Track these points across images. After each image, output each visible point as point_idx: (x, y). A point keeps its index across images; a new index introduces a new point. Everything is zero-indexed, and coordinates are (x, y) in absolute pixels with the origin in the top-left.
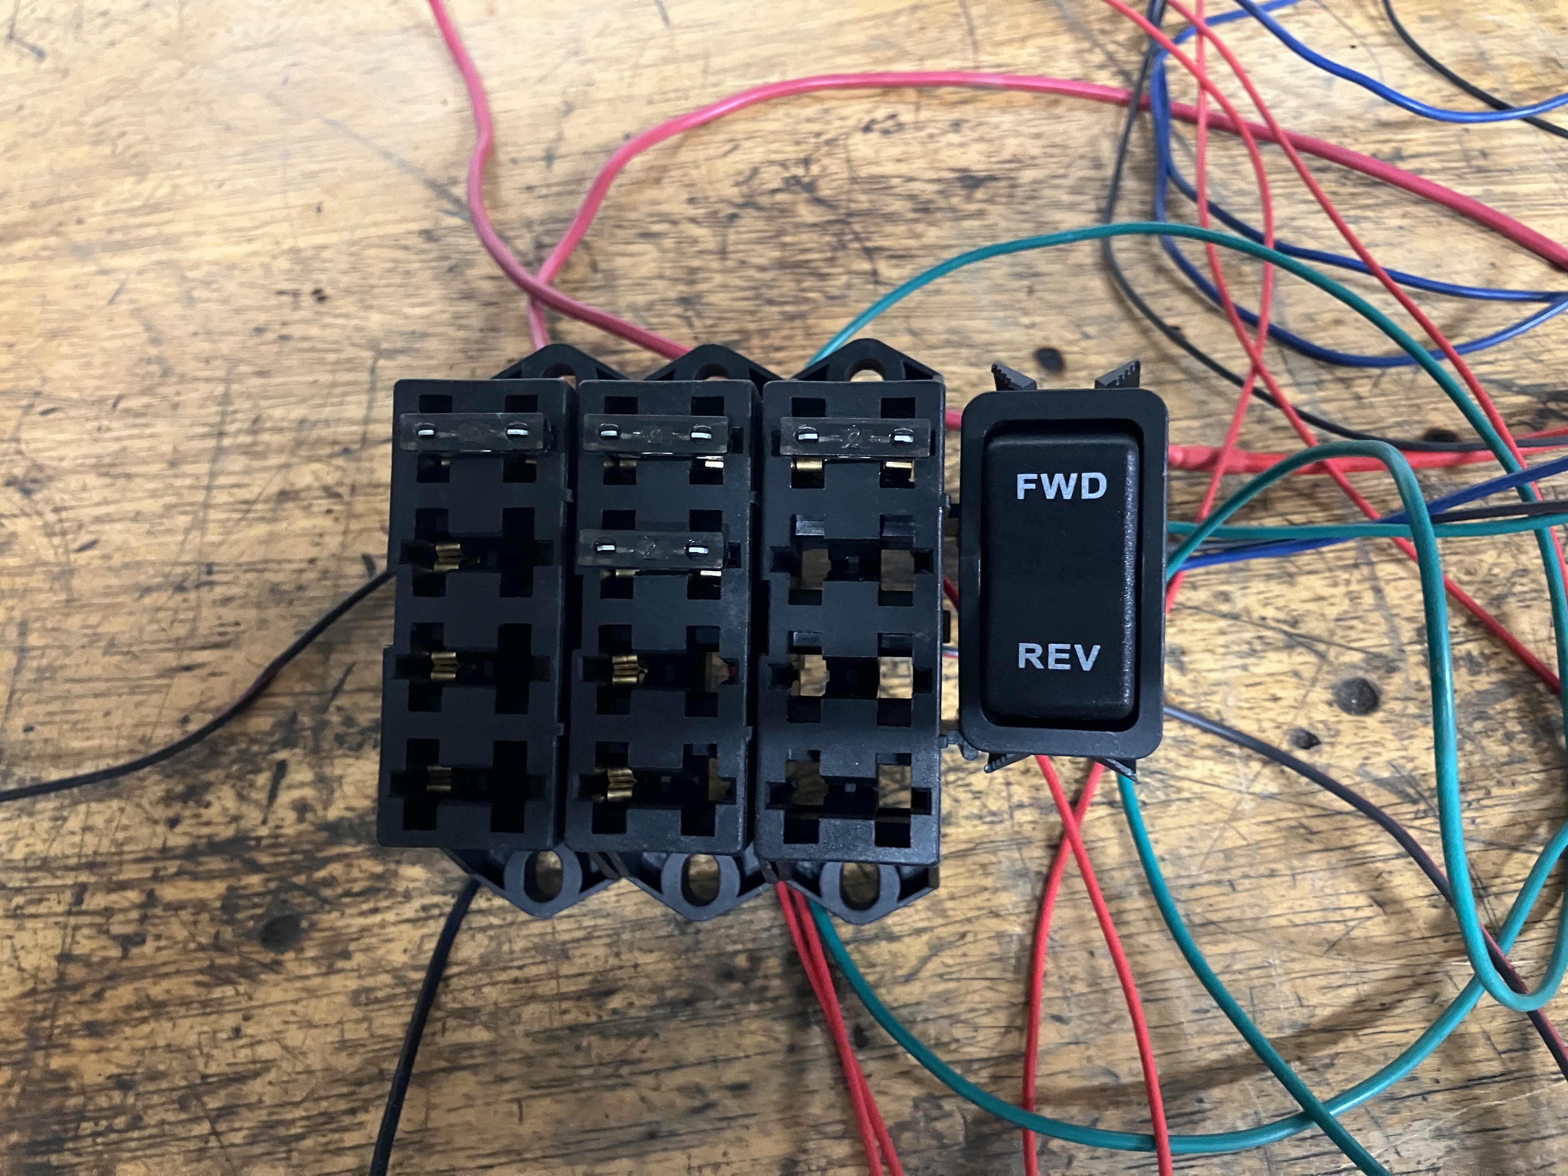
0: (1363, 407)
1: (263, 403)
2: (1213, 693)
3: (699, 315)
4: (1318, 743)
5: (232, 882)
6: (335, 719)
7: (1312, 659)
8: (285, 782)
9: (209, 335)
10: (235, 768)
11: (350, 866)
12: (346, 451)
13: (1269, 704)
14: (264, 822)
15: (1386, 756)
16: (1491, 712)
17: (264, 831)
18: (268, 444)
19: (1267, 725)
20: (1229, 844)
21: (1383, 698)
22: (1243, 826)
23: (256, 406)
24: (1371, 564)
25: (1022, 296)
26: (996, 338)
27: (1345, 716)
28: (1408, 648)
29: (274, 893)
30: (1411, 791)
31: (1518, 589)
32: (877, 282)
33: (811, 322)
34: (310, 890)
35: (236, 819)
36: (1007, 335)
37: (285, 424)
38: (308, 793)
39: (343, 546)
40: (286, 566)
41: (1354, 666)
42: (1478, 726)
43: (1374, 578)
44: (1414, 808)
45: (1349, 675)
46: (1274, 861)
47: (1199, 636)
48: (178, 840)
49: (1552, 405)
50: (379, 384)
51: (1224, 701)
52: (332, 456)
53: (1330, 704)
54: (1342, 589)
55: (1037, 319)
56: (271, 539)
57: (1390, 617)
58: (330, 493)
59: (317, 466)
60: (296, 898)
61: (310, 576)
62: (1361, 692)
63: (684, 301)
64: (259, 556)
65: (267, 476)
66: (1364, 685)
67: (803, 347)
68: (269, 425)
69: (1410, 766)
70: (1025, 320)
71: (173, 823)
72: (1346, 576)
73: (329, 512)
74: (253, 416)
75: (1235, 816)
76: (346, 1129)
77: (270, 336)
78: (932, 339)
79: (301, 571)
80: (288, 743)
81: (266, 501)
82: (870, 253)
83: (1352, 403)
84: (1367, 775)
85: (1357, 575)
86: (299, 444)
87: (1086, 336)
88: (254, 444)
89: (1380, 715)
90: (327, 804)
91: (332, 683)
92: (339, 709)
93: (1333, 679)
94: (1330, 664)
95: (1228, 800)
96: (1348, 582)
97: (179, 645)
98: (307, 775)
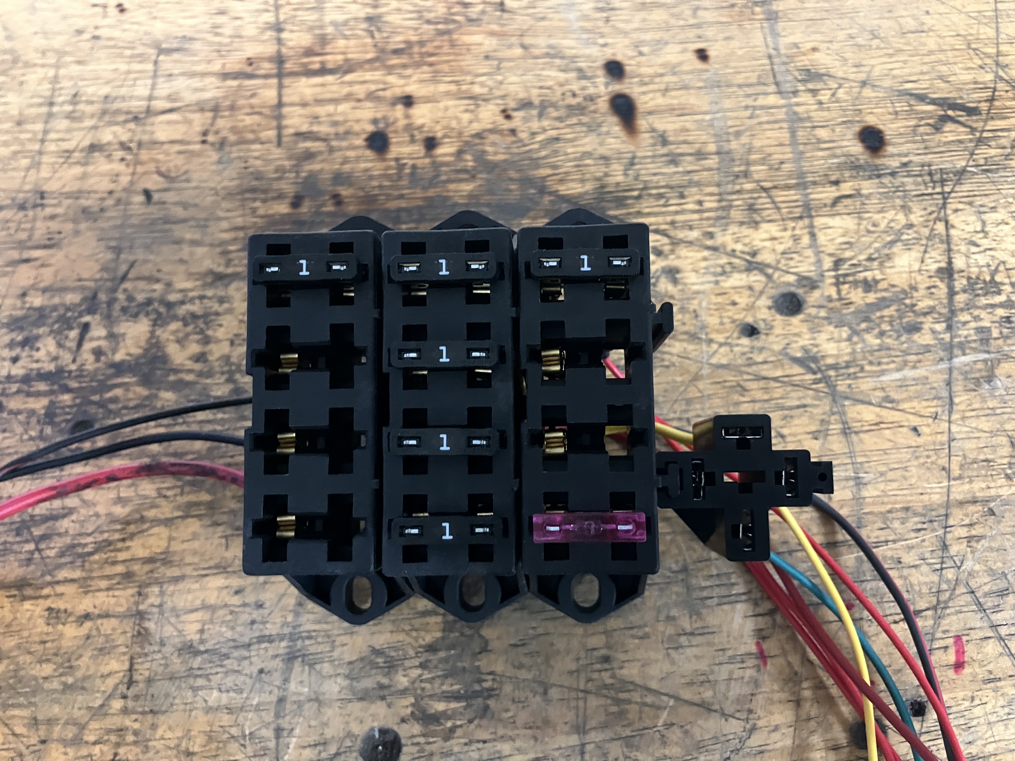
0: (822, 110)
1: (81, 83)
2: (694, 299)
3: (379, 30)
4: (758, 333)
5: (53, 397)
6: (121, 296)
7: (762, 278)
8: (88, 336)
9: (45, 34)
10: (56, 326)
11: (127, 390)
12: (136, 119)
13: (730, 307)
14: (74, 361)
15: (802, 343)
16: (873, 317)
17: (73, 367)
18: (83, 113)
19: (726, 320)
20: (691, 395)
21: (805, 306)
22: (701, 385)
23: (75, 85)
24: (811, 217)
25: (601, 23)
26: (581, 52)
27: (779, 317)
28: (826, 274)
29: (79, 406)
30: (813, 366)
31: (905, 237)
32: (503, 10)
33: (455, 36)
34: (101, 404)
35: (55, 359)
36: (587, 51)
37: (95, 99)
38: (103, 343)
39: (132, 183)
40: (92, 195)
41: (789, 284)
42: (864, 325)
43: (811, 226)
44: (813, 377)
45: (785, 290)
46: (718, 407)
47: (689, 261)
48: (18, 371)
49: (950, 113)
50: (159, 73)
51: (700, 304)
52: (126, 121)
53: (770, 308)
54: (789, 233)
55: (610, 41)
56: (84, 176)
57: (818, 253)
58: (124, 146)
59: (116, 128)
60: (93, 410)
61: (110, 202)
62: (791, 302)
63: (369, 19)
64: (75, 188)
65: (82, 133)
66: (793, 296)
67: (448, 54)
68: (84, 98)
69: (815, 350)
70: (601, 41)
71: (15, 360)
72: (793, 224)
73: (122, 160)
74: (73, 92)
75: (696, 378)
76: (119, 550)
77: (86, 36)
78: (536, 52)
79: (103, 199)
80: (91, 311)
81: (82, 151)
83: (816, 107)
84: (787, 354)
85: (801, 224)
86: (104, 112)
87: (641, 54)
88: (73, 112)
89: (801, 317)
90: (114, 351)
91: (120, 273)
92: (125, 290)
93: (774, 292)
94: (773, 282)
95: (693, 368)
96: (794, 229)
97: (21, 245)
98: (103, 332)
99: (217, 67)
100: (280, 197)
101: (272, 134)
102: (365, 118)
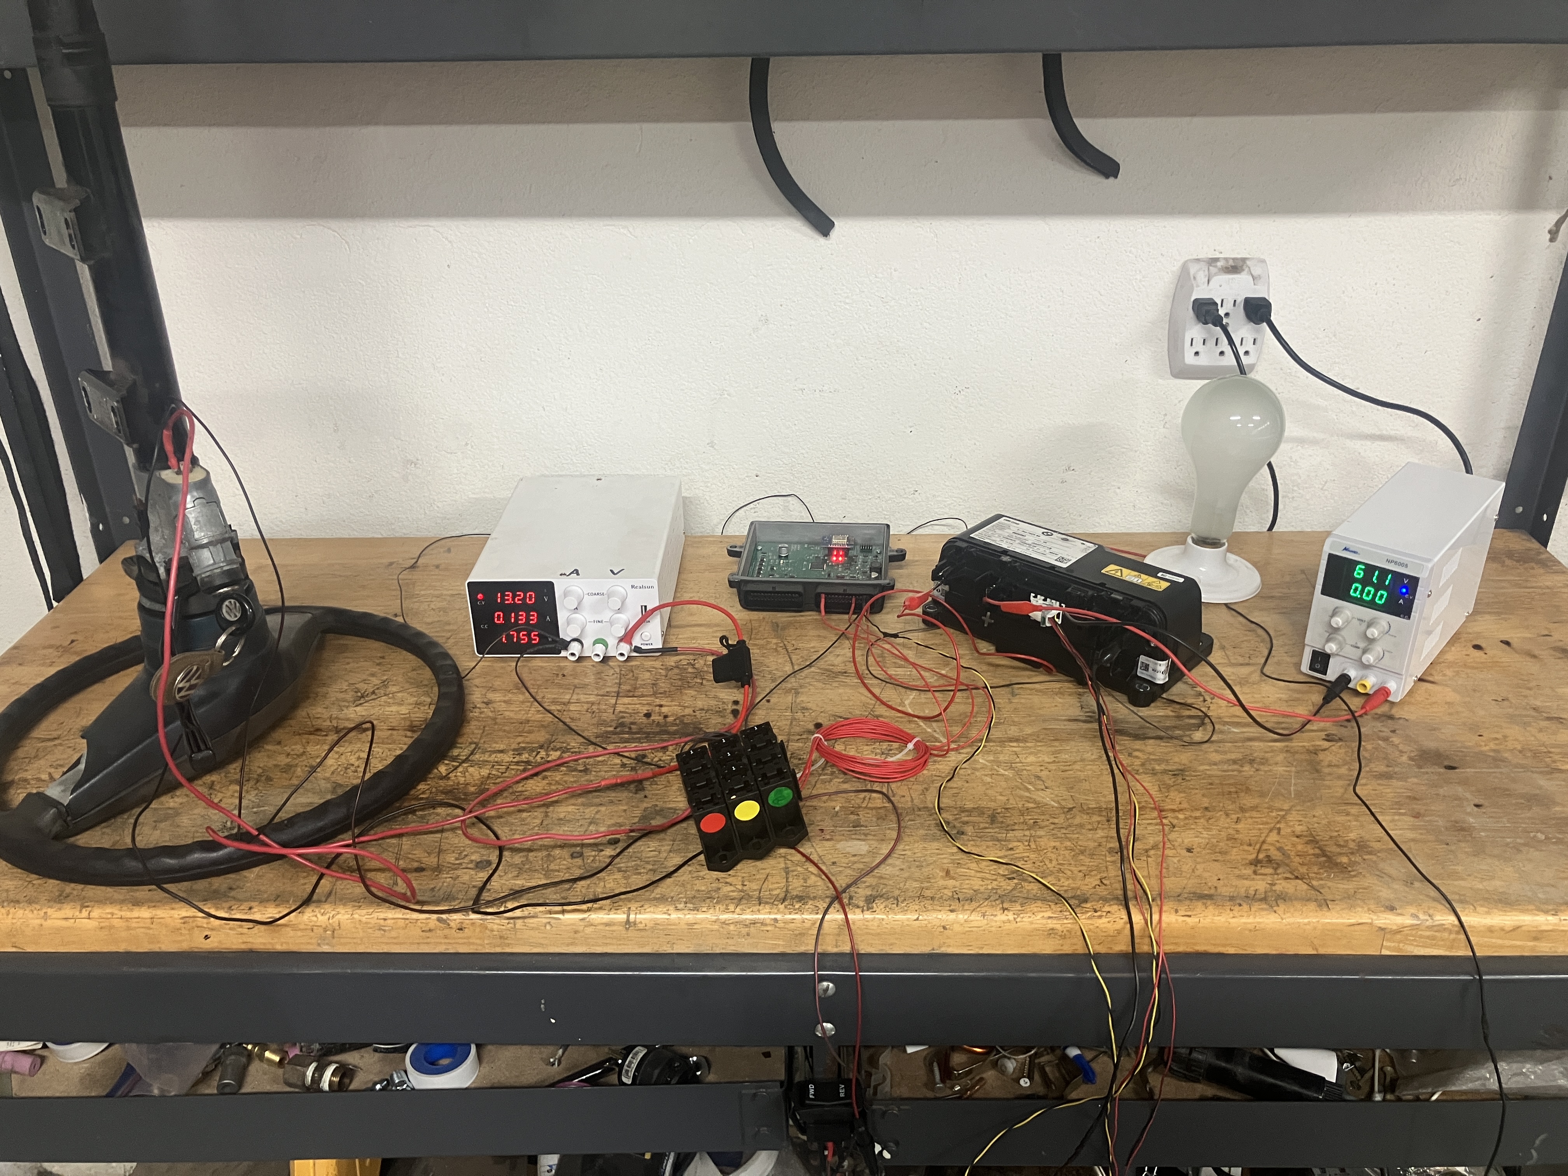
99: (596, 693)
100: (611, 726)
101: (612, 711)
102: (644, 710)
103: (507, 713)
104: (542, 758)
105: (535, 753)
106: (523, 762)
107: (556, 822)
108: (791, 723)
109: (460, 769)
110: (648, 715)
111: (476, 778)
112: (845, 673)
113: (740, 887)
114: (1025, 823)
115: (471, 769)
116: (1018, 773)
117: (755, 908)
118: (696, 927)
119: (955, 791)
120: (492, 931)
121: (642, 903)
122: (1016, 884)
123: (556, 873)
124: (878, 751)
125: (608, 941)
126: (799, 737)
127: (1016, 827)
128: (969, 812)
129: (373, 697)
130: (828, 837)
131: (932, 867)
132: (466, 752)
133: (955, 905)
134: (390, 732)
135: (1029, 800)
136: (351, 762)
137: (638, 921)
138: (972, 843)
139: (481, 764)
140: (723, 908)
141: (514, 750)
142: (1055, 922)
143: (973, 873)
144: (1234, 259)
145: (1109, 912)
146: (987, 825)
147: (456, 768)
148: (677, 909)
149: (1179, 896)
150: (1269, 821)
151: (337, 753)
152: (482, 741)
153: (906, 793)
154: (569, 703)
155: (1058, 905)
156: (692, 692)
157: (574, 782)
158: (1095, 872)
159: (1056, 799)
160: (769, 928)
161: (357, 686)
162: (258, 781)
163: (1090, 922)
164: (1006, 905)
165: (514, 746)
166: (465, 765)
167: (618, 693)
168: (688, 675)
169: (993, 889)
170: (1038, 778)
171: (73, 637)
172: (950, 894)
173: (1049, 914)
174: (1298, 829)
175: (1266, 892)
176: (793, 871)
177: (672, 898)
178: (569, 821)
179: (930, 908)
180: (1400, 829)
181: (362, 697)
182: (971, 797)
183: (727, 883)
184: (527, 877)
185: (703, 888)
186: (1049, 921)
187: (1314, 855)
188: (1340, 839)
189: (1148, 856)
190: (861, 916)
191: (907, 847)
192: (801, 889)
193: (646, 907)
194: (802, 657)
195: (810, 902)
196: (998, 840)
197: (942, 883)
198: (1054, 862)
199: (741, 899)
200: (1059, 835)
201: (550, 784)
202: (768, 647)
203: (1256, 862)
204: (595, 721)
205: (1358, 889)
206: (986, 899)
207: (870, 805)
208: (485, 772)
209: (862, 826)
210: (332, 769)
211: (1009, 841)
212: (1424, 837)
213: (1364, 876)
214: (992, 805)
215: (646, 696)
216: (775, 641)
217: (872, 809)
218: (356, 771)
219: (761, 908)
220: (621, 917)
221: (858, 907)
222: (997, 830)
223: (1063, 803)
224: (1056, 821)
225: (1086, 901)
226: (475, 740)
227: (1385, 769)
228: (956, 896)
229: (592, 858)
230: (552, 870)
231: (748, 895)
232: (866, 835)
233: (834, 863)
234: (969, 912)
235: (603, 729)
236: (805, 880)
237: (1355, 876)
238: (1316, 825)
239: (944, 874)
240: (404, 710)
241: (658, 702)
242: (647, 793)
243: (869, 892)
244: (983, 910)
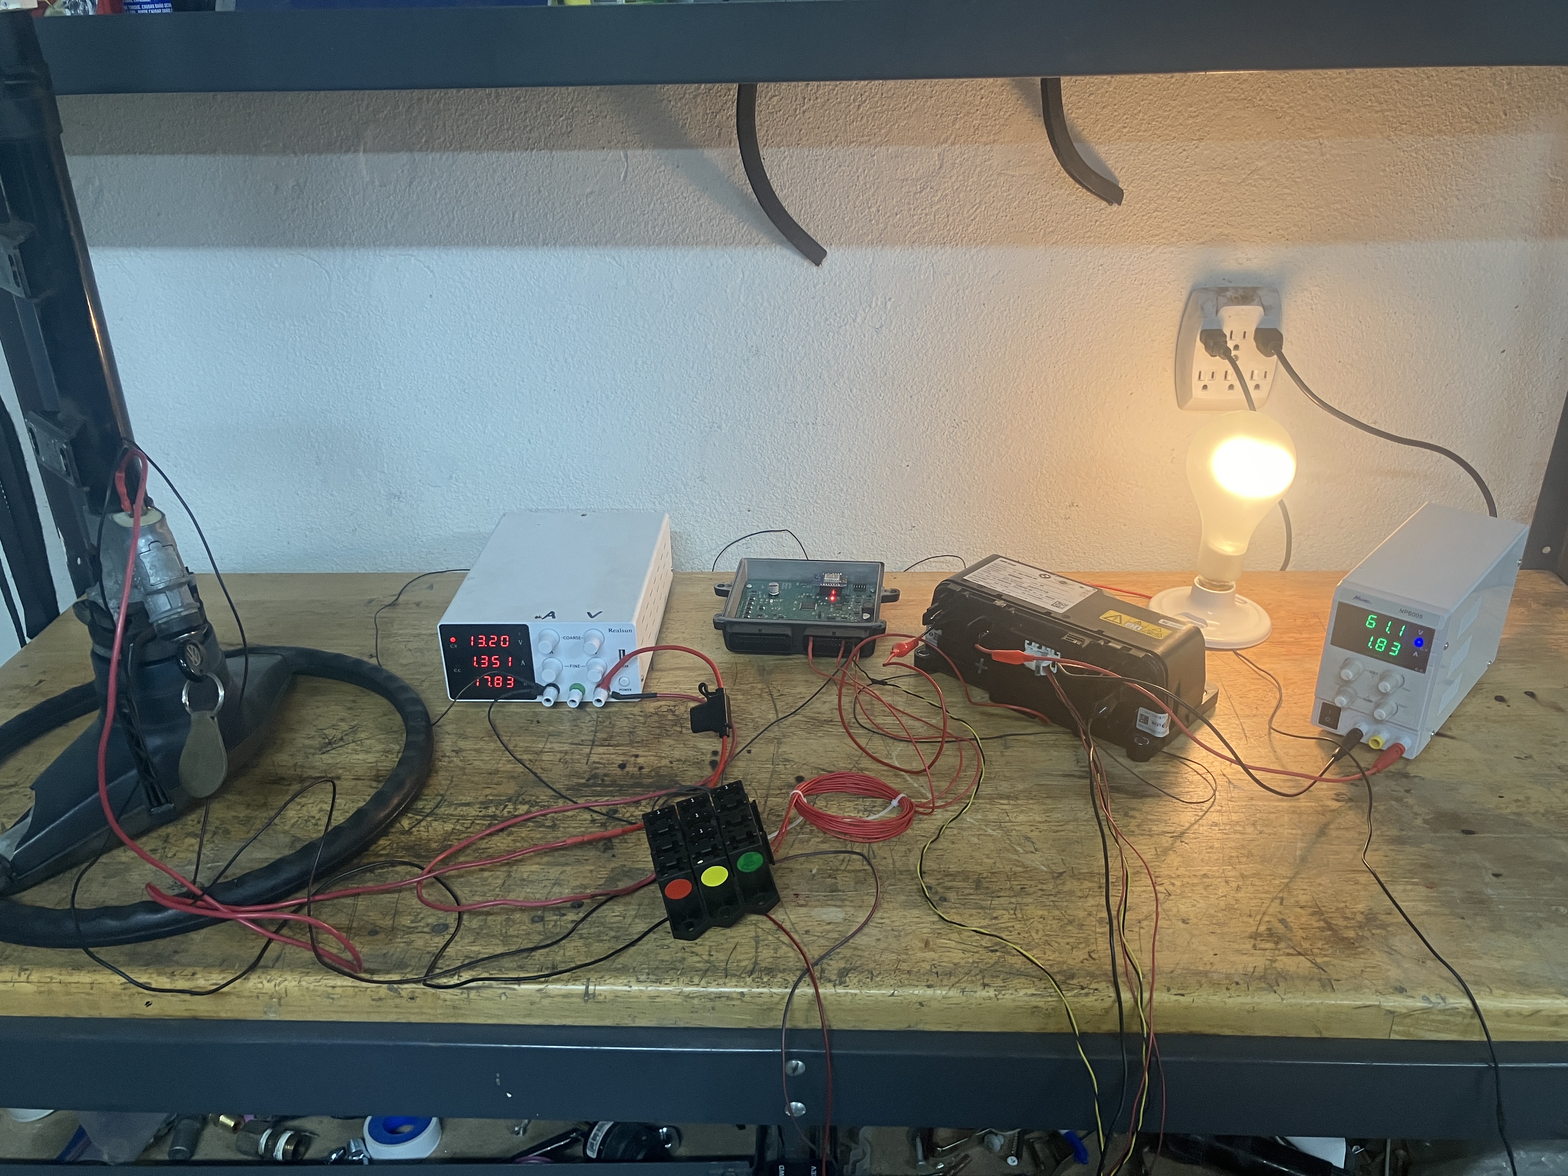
82: (682, 727)
91: (521, 793)
92: (522, 797)
97: (488, 783)
98: (512, 807)
99: (569, 741)
100: (583, 778)
101: (585, 761)
102: (620, 760)
103: (476, 763)
104: (509, 812)
105: (502, 807)
106: (489, 816)
107: (519, 882)
108: (772, 775)
109: (423, 823)
110: (622, 766)
111: (439, 833)
112: (831, 721)
113: (706, 957)
114: (1011, 889)
115: (435, 824)
116: (1007, 832)
117: (721, 981)
118: (658, 1000)
119: (938, 853)
120: (445, 1000)
121: (602, 974)
122: (999, 957)
123: (515, 939)
124: (861, 808)
125: (567, 1013)
126: (779, 792)
127: (1002, 894)
128: (954, 876)
129: (341, 743)
130: (802, 902)
131: (910, 937)
132: (431, 805)
133: (933, 979)
134: (354, 782)
135: (1018, 863)
136: (313, 814)
137: (597, 992)
138: (954, 910)
139: (444, 819)
140: (687, 980)
141: (482, 803)
142: (1039, 999)
143: (953, 944)
144: (1244, 288)
145: (1096, 989)
146: (972, 891)
147: (419, 822)
148: (639, 981)
149: (1172, 972)
150: (1272, 889)
151: (299, 804)
152: (448, 793)
153: (887, 855)
154: (541, 752)
155: (1043, 982)
156: (670, 742)
157: (541, 838)
158: (1083, 945)
159: (1045, 862)
160: (734, 1003)
161: (326, 732)
162: (215, 833)
163: (1076, 1000)
164: (986, 981)
165: (482, 799)
166: (429, 819)
167: (593, 741)
168: (667, 722)
169: (974, 962)
170: (1027, 838)
171: (42, 677)
172: (928, 967)
173: (1032, 991)
174: (1303, 899)
175: (1266, 969)
176: (763, 940)
177: (634, 968)
178: (532, 881)
179: (906, 982)
180: (1413, 901)
181: (330, 743)
182: (956, 860)
183: (692, 952)
184: (483, 943)
185: (667, 958)
186: (1033, 999)
187: (1318, 928)
188: (1347, 911)
189: (1141, 928)
190: (833, 990)
191: (885, 915)
192: (770, 960)
193: (606, 977)
194: (787, 704)
195: (780, 975)
196: (982, 908)
197: (920, 955)
198: (1041, 933)
199: (707, 971)
200: (1048, 903)
201: (515, 841)
202: (753, 692)
203: (1255, 936)
204: (567, 772)
205: (1366, 967)
206: (967, 974)
207: (849, 868)
208: (449, 827)
209: (840, 891)
210: (293, 821)
211: (994, 909)
212: (1439, 909)
213: (1372, 953)
214: (978, 869)
215: (622, 745)
216: (760, 686)
217: (849, 871)
218: (316, 824)
219: (727, 981)
220: (580, 988)
221: (830, 981)
222: (982, 897)
223: (1053, 867)
224: (1045, 887)
225: (1072, 977)
226: (442, 792)
227: (1398, 834)
228: (934, 970)
229: (553, 923)
230: (510, 936)
231: (715, 966)
232: (843, 900)
233: (807, 932)
234: (947, 988)
235: (576, 780)
236: (776, 950)
237: (1363, 953)
238: (1321, 895)
239: (923, 945)
240: (371, 758)
241: (634, 751)
242: (615, 851)
243: (842, 964)
244: (963, 985)
